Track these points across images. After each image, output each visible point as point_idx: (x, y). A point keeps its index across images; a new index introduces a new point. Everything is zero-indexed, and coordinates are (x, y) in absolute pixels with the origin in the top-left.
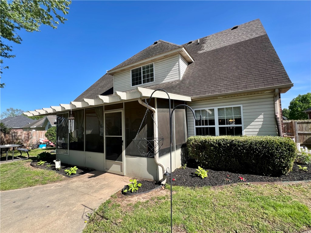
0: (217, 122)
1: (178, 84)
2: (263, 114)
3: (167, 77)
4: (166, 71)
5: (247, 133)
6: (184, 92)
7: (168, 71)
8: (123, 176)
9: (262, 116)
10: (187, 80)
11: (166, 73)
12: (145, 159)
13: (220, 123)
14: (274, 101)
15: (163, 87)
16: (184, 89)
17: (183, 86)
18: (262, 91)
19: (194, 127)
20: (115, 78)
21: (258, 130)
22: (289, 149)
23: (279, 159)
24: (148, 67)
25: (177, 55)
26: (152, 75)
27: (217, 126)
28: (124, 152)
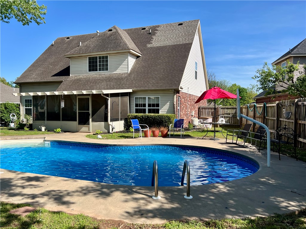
0: (147, 105)
1: (126, 77)
2: (169, 102)
3: (119, 69)
4: (118, 64)
5: (162, 113)
6: (129, 84)
7: (120, 65)
8: (90, 133)
9: (168, 103)
10: (133, 74)
11: (118, 65)
12: (103, 123)
13: (149, 107)
14: (174, 95)
15: (115, 77)
16: (130, 82)
17: (129, 79)
18: (168, 90)
19: (134, 108)
20: (72, 61)
21: (166, 111)
22: (168, 119)
23: (165, 123)
24: (103, 57)
25: (127, 53)
26: (107, 65)
27: (147, 108)
28: (91, 120)
